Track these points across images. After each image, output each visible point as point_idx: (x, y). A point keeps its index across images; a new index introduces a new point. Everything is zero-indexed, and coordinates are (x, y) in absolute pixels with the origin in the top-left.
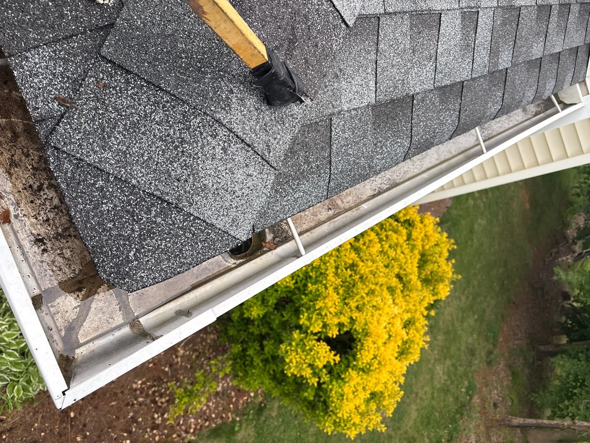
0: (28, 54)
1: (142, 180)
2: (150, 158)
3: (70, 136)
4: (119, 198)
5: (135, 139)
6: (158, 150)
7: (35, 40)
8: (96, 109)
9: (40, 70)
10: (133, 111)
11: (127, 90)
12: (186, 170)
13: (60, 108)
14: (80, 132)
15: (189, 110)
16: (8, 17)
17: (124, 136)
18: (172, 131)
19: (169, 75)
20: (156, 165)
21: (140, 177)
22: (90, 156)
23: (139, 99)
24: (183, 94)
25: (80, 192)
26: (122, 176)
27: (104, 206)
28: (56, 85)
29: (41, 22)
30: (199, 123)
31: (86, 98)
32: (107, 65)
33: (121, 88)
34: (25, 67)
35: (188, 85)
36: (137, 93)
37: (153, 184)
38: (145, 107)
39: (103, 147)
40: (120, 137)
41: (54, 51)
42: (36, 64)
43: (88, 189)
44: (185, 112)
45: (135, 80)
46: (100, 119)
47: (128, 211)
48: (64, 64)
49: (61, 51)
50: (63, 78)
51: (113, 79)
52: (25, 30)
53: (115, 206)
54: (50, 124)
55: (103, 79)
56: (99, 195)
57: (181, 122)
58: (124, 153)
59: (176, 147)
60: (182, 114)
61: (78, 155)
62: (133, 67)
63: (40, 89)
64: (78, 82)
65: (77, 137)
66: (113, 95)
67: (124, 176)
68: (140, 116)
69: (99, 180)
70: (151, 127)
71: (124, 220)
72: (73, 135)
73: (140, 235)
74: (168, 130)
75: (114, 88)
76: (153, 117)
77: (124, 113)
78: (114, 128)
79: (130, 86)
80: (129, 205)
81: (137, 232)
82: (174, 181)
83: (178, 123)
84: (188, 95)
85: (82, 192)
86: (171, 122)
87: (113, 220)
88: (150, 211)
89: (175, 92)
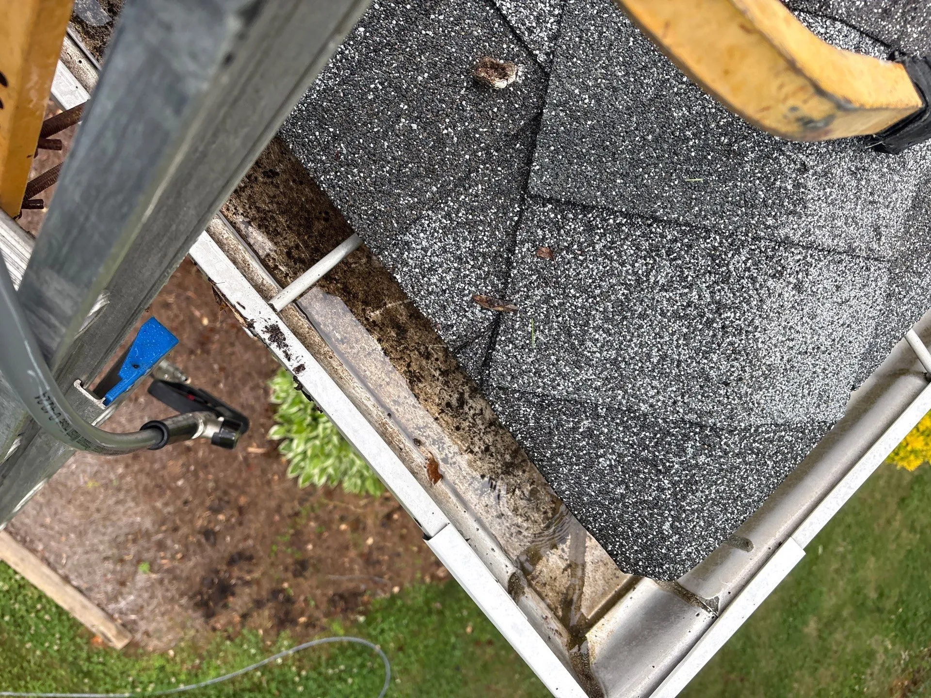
0: (408, 238)
1: (658, 401)
2: (664, 357)
3: (518, 362)
4: (624, 443)
5: (629, 332)
6: (675, 338)
7: (411, 207)
8: (547, 299)
9: (435, 259)
10: (613, 281)
11: (592, 244)
12: (736, 359)
13: (484, 313)
14: (531, 350)
15: (721, 243)
16: (356, 182)
17: (607, 332)
18: (694, 293)
19: (670, 186)
20: (678, 366)
21: (652, 397)
22: (558, 385)
23: (619, 254)
24: (705, 216)
25: (557, 448)
26: (621, 403)
27: (601, 460)
28: (468, 275)
29: (411, 169)
30: (745, 262)
31: (525, 286)
32: (546, 209)
33: (580, 244)
34: (411, 262)
35: (712, 192)
36: (613, 242)
37: (680, 404)
38: (633, 266)
39: (576, 364)
40: (601, 336)
41: (448, 216)
42: (425, 250)
43: (567, 440)
44: (715, 248)
45: (604, 220)
46: (557, 317)
47: (645, 460)
48: (470, 232)
49: (458, 211)
50: (475, 259)
51: (562, 232)
52: (389, 194)
53: (620, 455)
54: (479, 348)
55: (544, 238)
56: (588, 444)
57: (710, 272)
58: (614, 362)
59: (709, 323)
60: (709, 255)
61: (540, 390)
62: (596, 197)
63: (444, 291)
64: (501, 256)
65: (530, 360)
66: (569, 263)
67: (624, 402)
68: (628, 287)
69: (582, 419)
70: (653, 299)
71: (641, 476)
72: (522, 357)
73: (675, 494)
74: (686, 294)
75: (568, 249)
76: (652, 281)
77: (597, 292)
78: (587, 324)
79: (596, 234)
80: (644, 450)
81: (669, 489)
82: (718, 388)
83: (704, 274)
84: (714, 213)
85: (560, 447)
86: (690, 278)
87: (623, 482)
88: (684, 450)
89: (689, 218)
